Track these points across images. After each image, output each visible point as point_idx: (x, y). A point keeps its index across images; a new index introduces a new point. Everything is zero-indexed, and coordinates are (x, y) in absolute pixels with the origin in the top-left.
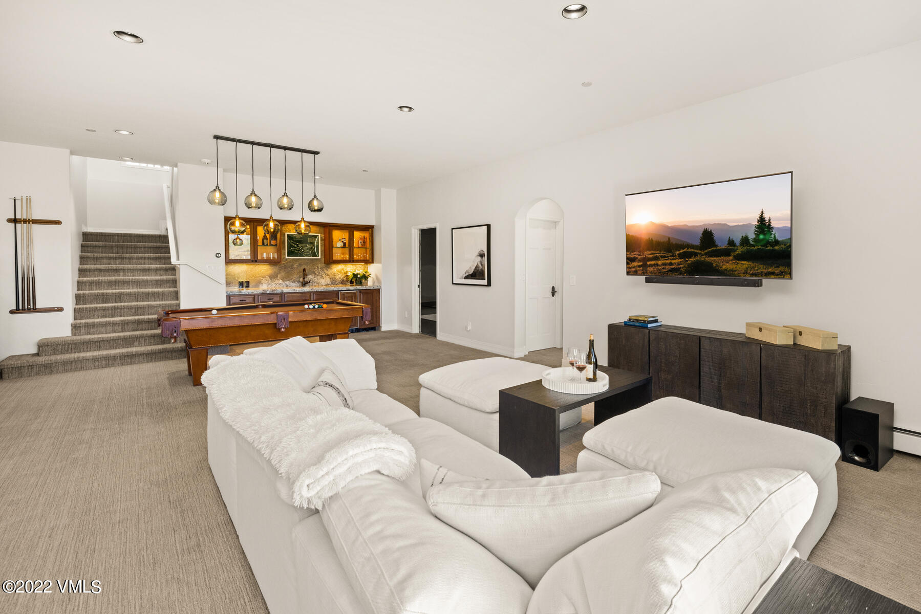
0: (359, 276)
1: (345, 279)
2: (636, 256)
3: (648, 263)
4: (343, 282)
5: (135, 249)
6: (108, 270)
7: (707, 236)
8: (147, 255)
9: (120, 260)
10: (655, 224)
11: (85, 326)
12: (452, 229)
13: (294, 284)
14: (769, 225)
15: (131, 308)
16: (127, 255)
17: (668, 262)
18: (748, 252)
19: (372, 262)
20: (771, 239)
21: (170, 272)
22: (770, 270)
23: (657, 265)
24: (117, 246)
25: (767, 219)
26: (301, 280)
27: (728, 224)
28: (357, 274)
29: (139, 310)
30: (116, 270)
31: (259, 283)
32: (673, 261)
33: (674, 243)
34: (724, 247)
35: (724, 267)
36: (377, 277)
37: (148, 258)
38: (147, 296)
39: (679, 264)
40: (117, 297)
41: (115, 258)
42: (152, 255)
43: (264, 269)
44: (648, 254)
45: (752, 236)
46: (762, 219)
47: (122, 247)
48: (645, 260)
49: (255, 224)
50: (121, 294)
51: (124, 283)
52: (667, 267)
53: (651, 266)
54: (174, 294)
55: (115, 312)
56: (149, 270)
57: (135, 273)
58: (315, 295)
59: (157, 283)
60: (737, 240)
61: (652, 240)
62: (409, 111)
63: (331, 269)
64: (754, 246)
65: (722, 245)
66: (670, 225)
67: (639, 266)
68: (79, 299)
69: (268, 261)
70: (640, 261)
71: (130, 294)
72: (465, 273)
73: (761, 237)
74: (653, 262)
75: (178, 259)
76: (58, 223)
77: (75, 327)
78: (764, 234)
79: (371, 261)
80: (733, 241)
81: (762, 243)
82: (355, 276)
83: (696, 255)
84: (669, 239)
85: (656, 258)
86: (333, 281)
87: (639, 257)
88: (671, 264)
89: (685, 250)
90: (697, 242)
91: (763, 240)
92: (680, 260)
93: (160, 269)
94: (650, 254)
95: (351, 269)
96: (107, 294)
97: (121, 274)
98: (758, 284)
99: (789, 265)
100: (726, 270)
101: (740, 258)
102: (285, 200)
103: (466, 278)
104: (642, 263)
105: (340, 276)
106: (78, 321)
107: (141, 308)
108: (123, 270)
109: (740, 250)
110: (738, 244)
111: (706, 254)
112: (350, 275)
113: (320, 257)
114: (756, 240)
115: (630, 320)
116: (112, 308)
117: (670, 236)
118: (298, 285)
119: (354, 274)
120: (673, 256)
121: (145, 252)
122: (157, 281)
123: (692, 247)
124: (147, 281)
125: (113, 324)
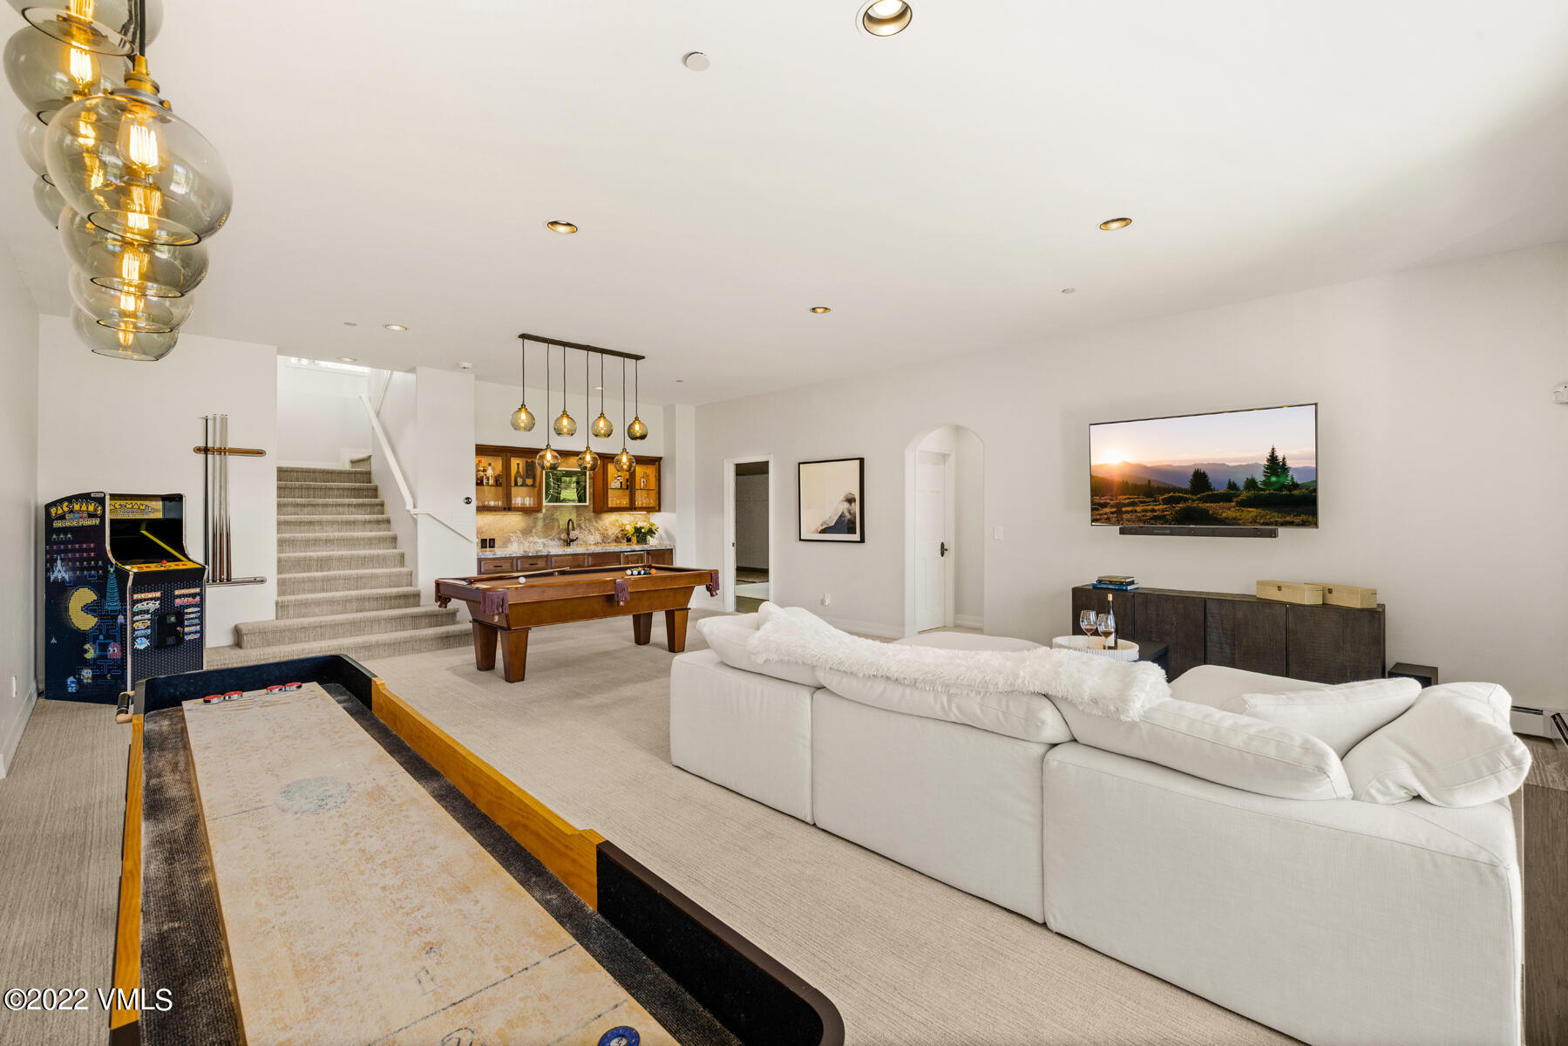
0: (643, 531)
1: (620, 535)
2: (1108, 501)
3: (1124, 509)
4: (617, 540)
5: (327, 491)
6: (301, 523)
7: (1200, 479)
8: (346, 501)
9: (310, 508)
10: (1131, 465)
11: (295, 606)
12: (799, 464)
13: (553, 543)
14: (1284, 464)
15: (347, 578)
16: (321, 501)
17: (1149, 508)
18: (1256, 497)
19: (659, 510)
20: (1288, 481)
21: (383, 526)
22: (1288, 519)
23: (1136, 511)
24: (301, 488)
25: (1280, 458)
26: (564, 536)
27: (1227, 464)
28: (641, 528)
29: (358, 582)
30: (311, 523)
31: (507, 541)
32: (1156, 508)
33: (1156, 486)
34: (1222, 491)
35: (1224, 515)
36: (667, 532)
37: (349, 505)
38: (365, 561)
39: (1163, 511)
40: (322, 563)
41: (304, 506)
42: (354, 501)
43: (514, 520)
44: (1122, 498)
45: (1260, 478)
46: (1273, 458)
47: (308, 488)
48: (1119, 506)
49: (509, 454)
50: (330, 559)
51: (327, 541)
52: (1148, 514)
53: (1127, 512)
54: (398, 558)
55: (327, 584)
56: (354, 522)
57: (336, 527)
58: (590, 559)
59: (370, 542)
60: (1241, 483)
61: (1127, 482)
62: (824, 312)
63: (601, 520)
64: (1264, 490)
65: (1222, 489)
66: (1149, 465)
67: (1112, 513)
68: (282, 566)
69: (525, 511)
70: (1112, 507)
71: (340, 559)
72: (822, 525)
73: (1274, 479)
74: (1130, 509)
75: (415, 507)
76: (260, 453)
77: (280, 606)
78: (1278, 476)
79: (657, 508)
80: (1235, 485)
81: (1277, 486)
82: (638, 530)
83: (1186, 500)
84: (1149, 481)
85: (1133, 504)
86: (605, 539)
87: (1112, 502)
88: (1153, 511)
89: (1171, 494)
90: (1187, 485)
91: (1276, 482)
92: (1165, 506)
93: (370, 522)
94: (1124, 499)
95: (629, 521)
96: (310, 559)
97: (317, 528)
98: (1273, 534)
99: (1314, 513)
100: (1226, 518)
101: (1244, 504)
102: (602, 423)
103: (823, 531)
104: (1115, 510)
105: (614, 531)
106: (286, 598)
107: (361, 578)
108: (320, 523)
109: (1244, 495)
110: (1242, 487)
111: (1198, 499)
112: (630, 529)
113: (587, 504)
114: (1267, 483)
115: (1100, 581)
116: (324, 579)
117: (1150, 478)
118: (559, 543)
119: (635, 528)
120: (1155, 501)
121: (343, 496)
122: (370, 539)
123: (1180, 490)
124: (358, 539)
125: (331, 602)
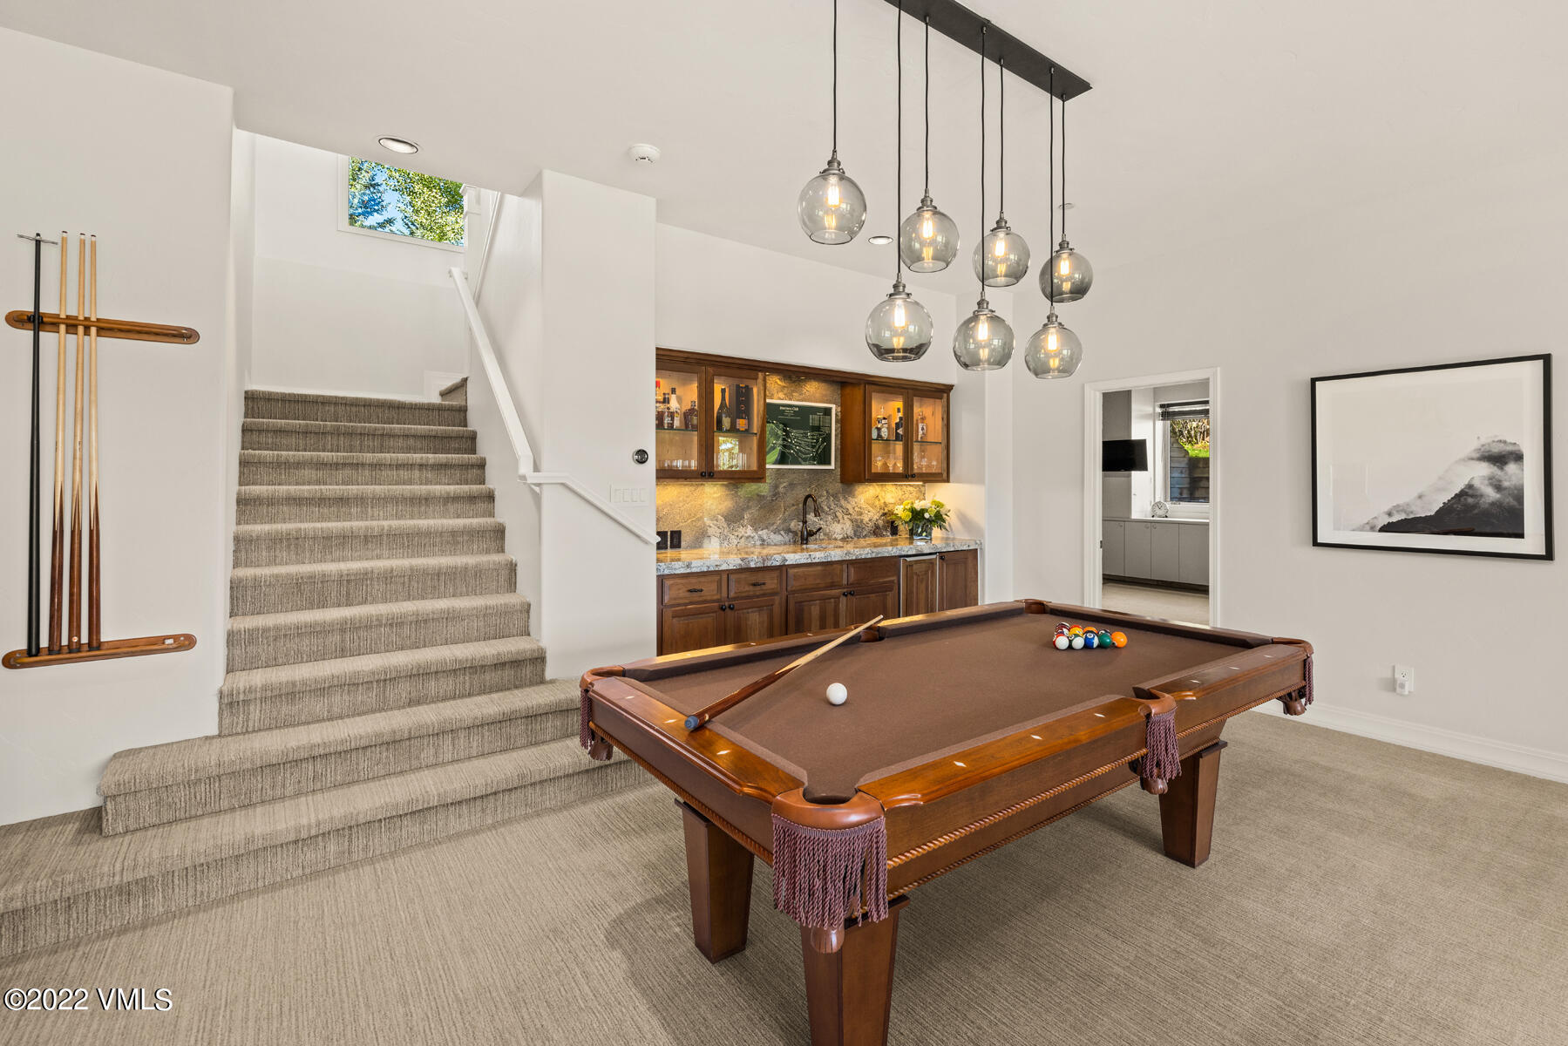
0: (927, 515)
1: (881, 523)
4: (876, 531)
5: (383, 440)
6: (322, 501)
8: (417, 457)
9: (348, 472)
11: (263, 700)
13: (777, 538)
15: (395, 623)
16: (369, 457)
19: (948, 481)
21: (481, 506)
24: (337, 433)
26: (796, 525)
28: (923, 511)
29: (420, 630)
30: (342, 501)
31: (701, 537)
37: (421, 466)
38: (437, 582)
40: (351, 589)
41: (336, 466)
42: (431, 458)
43: (712, 497)
47: (350, 434)
49: (711, 370)
50: (365, 577)
51: (369, 540)
54: (504, 573)
55: (349, 639)
56: (426, 499)
57: (390, 509)
59: (454, 540)
63: (854, 496)
68: (241, 597)
69: (734, 479)
71: (388, 577)
75: (536, 469)
76: (189, 336)
77: (230, 703)
79: (945, 475)
82: (917, 515)
86: (859, 531)
93: (456, 499)
95: (897, 498)
96: (324, 579)
97: (354, 510)
103: (1395, 527)
105: (871, 516)
106: (243, 680)
107: (426, 621)
108: (361, 500)
112: (901, 511)
113: (832, 467)
116: (344, 627)
118: (787, 538)
119: (913, 511)
121: (409, 450)
122: (454, 533)
124: (428, 534)
125: (352, 684)
